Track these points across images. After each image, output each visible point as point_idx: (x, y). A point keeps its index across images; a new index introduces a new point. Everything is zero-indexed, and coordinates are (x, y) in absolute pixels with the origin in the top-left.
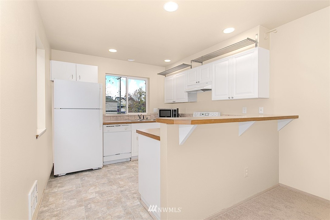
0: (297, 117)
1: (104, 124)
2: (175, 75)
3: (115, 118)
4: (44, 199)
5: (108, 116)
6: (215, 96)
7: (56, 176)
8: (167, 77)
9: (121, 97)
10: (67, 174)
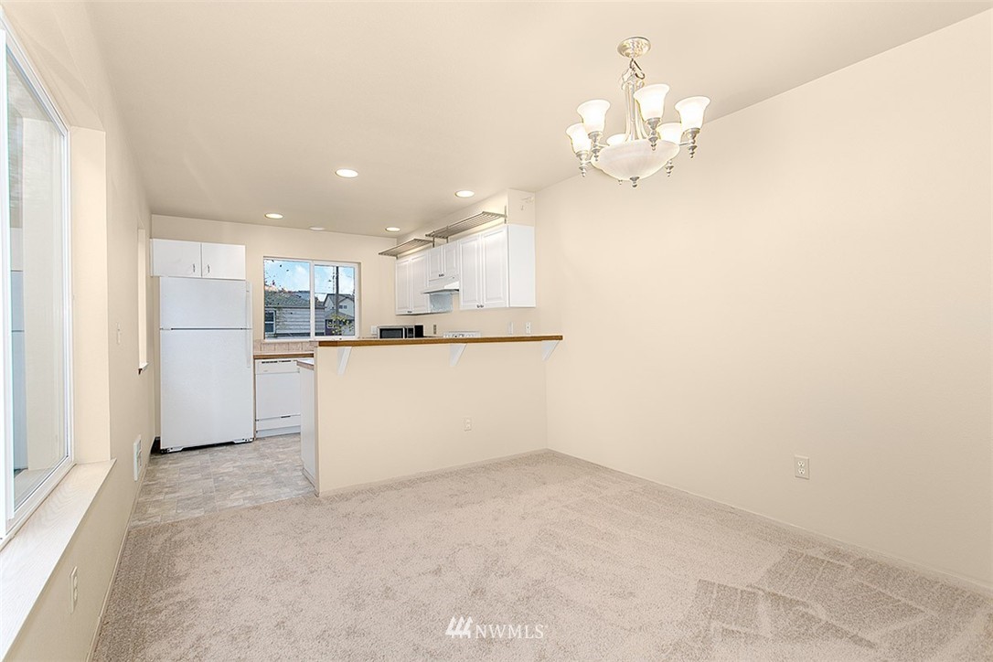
0: (560, 338)
1: (256, 358)
2: (412, 257)
3: (284, 346)
4: (149, 475)
5: (269, 344)
6: (464, 303)
7: (165, 452)
8: (400, 261)
9: (340, 293)
10: (185, 450)
